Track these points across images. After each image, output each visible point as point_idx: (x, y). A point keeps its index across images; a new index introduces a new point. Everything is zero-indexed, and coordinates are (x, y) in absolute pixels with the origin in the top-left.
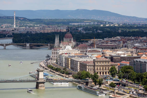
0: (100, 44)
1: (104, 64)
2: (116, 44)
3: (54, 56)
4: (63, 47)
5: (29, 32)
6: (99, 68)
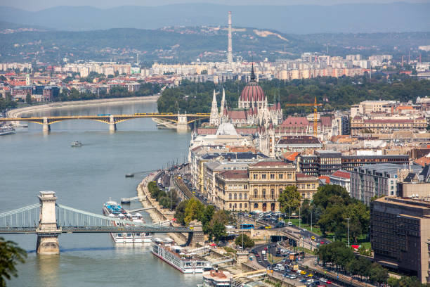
0: (366, 118)
1: (268, 179)
2: (416, 117)
6: (260, 193)
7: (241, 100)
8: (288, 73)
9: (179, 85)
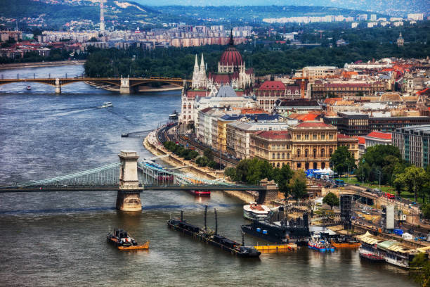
0: (326, 82)
1: (310, 139)
2: (373, 82)
3: (187, 115)
4: (214, 91)
5: (138, 45)
6: (303, 152)
7: (221, 65)
8: (180, 41)
9: (85, 51)
